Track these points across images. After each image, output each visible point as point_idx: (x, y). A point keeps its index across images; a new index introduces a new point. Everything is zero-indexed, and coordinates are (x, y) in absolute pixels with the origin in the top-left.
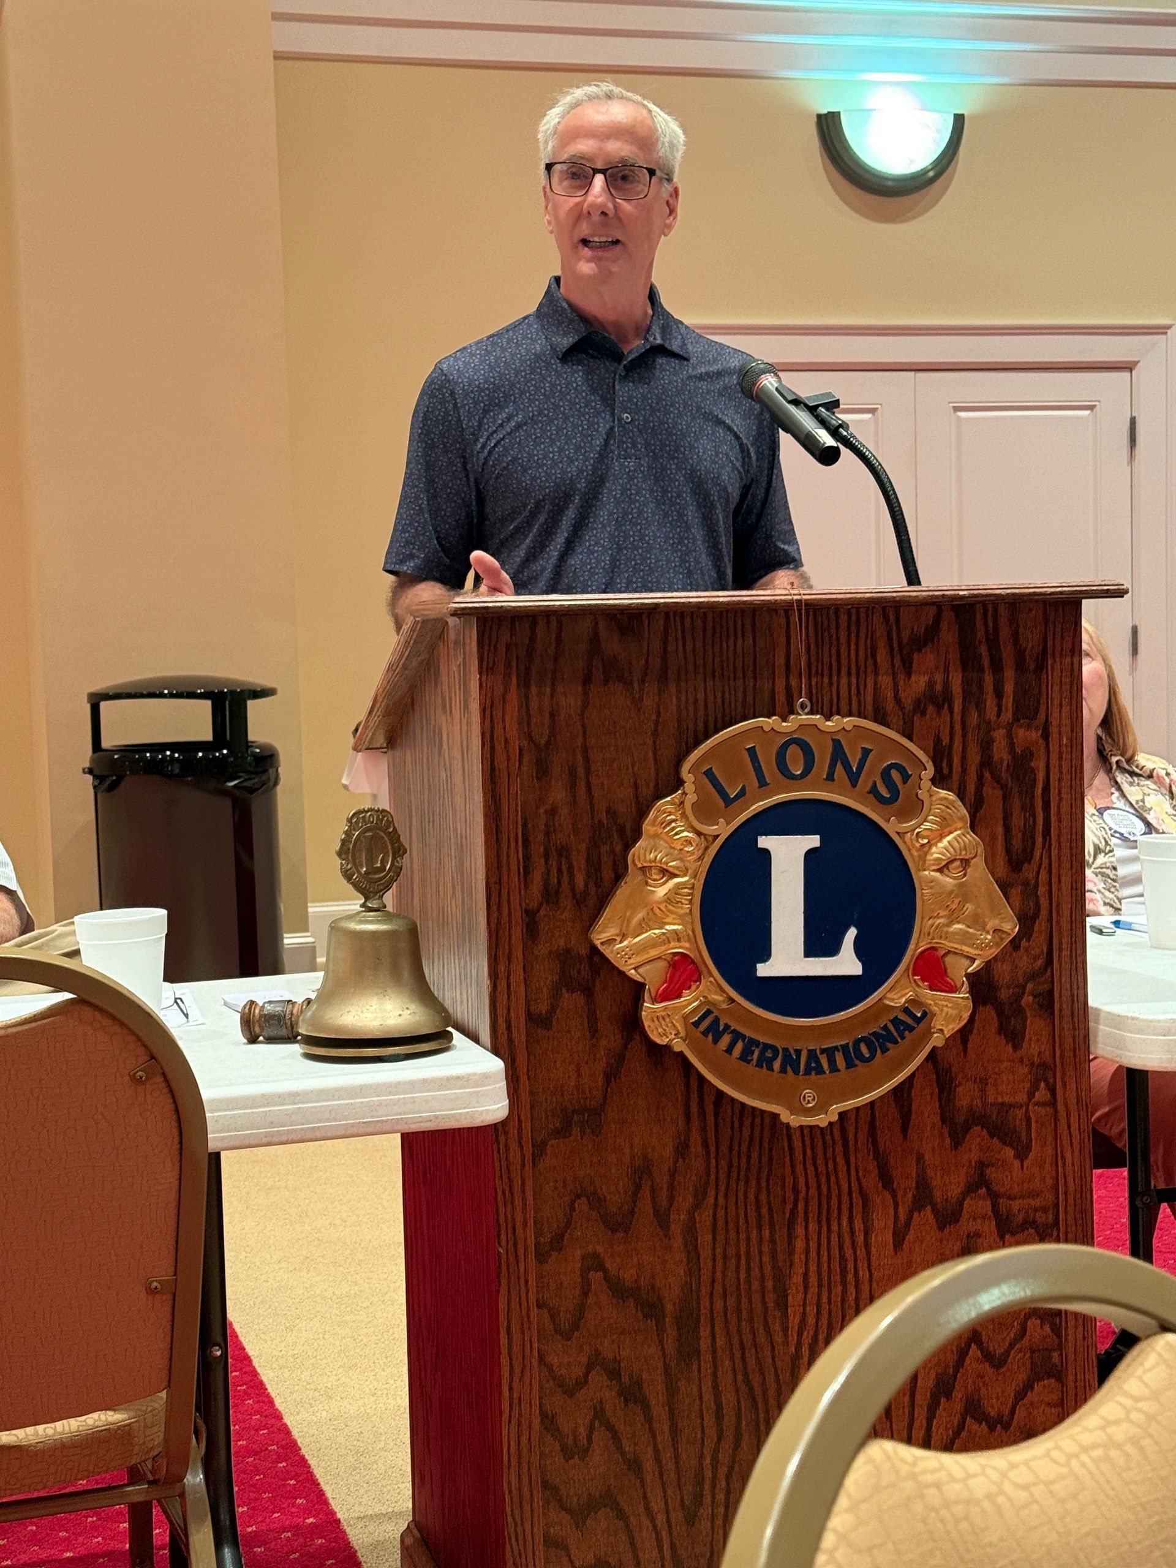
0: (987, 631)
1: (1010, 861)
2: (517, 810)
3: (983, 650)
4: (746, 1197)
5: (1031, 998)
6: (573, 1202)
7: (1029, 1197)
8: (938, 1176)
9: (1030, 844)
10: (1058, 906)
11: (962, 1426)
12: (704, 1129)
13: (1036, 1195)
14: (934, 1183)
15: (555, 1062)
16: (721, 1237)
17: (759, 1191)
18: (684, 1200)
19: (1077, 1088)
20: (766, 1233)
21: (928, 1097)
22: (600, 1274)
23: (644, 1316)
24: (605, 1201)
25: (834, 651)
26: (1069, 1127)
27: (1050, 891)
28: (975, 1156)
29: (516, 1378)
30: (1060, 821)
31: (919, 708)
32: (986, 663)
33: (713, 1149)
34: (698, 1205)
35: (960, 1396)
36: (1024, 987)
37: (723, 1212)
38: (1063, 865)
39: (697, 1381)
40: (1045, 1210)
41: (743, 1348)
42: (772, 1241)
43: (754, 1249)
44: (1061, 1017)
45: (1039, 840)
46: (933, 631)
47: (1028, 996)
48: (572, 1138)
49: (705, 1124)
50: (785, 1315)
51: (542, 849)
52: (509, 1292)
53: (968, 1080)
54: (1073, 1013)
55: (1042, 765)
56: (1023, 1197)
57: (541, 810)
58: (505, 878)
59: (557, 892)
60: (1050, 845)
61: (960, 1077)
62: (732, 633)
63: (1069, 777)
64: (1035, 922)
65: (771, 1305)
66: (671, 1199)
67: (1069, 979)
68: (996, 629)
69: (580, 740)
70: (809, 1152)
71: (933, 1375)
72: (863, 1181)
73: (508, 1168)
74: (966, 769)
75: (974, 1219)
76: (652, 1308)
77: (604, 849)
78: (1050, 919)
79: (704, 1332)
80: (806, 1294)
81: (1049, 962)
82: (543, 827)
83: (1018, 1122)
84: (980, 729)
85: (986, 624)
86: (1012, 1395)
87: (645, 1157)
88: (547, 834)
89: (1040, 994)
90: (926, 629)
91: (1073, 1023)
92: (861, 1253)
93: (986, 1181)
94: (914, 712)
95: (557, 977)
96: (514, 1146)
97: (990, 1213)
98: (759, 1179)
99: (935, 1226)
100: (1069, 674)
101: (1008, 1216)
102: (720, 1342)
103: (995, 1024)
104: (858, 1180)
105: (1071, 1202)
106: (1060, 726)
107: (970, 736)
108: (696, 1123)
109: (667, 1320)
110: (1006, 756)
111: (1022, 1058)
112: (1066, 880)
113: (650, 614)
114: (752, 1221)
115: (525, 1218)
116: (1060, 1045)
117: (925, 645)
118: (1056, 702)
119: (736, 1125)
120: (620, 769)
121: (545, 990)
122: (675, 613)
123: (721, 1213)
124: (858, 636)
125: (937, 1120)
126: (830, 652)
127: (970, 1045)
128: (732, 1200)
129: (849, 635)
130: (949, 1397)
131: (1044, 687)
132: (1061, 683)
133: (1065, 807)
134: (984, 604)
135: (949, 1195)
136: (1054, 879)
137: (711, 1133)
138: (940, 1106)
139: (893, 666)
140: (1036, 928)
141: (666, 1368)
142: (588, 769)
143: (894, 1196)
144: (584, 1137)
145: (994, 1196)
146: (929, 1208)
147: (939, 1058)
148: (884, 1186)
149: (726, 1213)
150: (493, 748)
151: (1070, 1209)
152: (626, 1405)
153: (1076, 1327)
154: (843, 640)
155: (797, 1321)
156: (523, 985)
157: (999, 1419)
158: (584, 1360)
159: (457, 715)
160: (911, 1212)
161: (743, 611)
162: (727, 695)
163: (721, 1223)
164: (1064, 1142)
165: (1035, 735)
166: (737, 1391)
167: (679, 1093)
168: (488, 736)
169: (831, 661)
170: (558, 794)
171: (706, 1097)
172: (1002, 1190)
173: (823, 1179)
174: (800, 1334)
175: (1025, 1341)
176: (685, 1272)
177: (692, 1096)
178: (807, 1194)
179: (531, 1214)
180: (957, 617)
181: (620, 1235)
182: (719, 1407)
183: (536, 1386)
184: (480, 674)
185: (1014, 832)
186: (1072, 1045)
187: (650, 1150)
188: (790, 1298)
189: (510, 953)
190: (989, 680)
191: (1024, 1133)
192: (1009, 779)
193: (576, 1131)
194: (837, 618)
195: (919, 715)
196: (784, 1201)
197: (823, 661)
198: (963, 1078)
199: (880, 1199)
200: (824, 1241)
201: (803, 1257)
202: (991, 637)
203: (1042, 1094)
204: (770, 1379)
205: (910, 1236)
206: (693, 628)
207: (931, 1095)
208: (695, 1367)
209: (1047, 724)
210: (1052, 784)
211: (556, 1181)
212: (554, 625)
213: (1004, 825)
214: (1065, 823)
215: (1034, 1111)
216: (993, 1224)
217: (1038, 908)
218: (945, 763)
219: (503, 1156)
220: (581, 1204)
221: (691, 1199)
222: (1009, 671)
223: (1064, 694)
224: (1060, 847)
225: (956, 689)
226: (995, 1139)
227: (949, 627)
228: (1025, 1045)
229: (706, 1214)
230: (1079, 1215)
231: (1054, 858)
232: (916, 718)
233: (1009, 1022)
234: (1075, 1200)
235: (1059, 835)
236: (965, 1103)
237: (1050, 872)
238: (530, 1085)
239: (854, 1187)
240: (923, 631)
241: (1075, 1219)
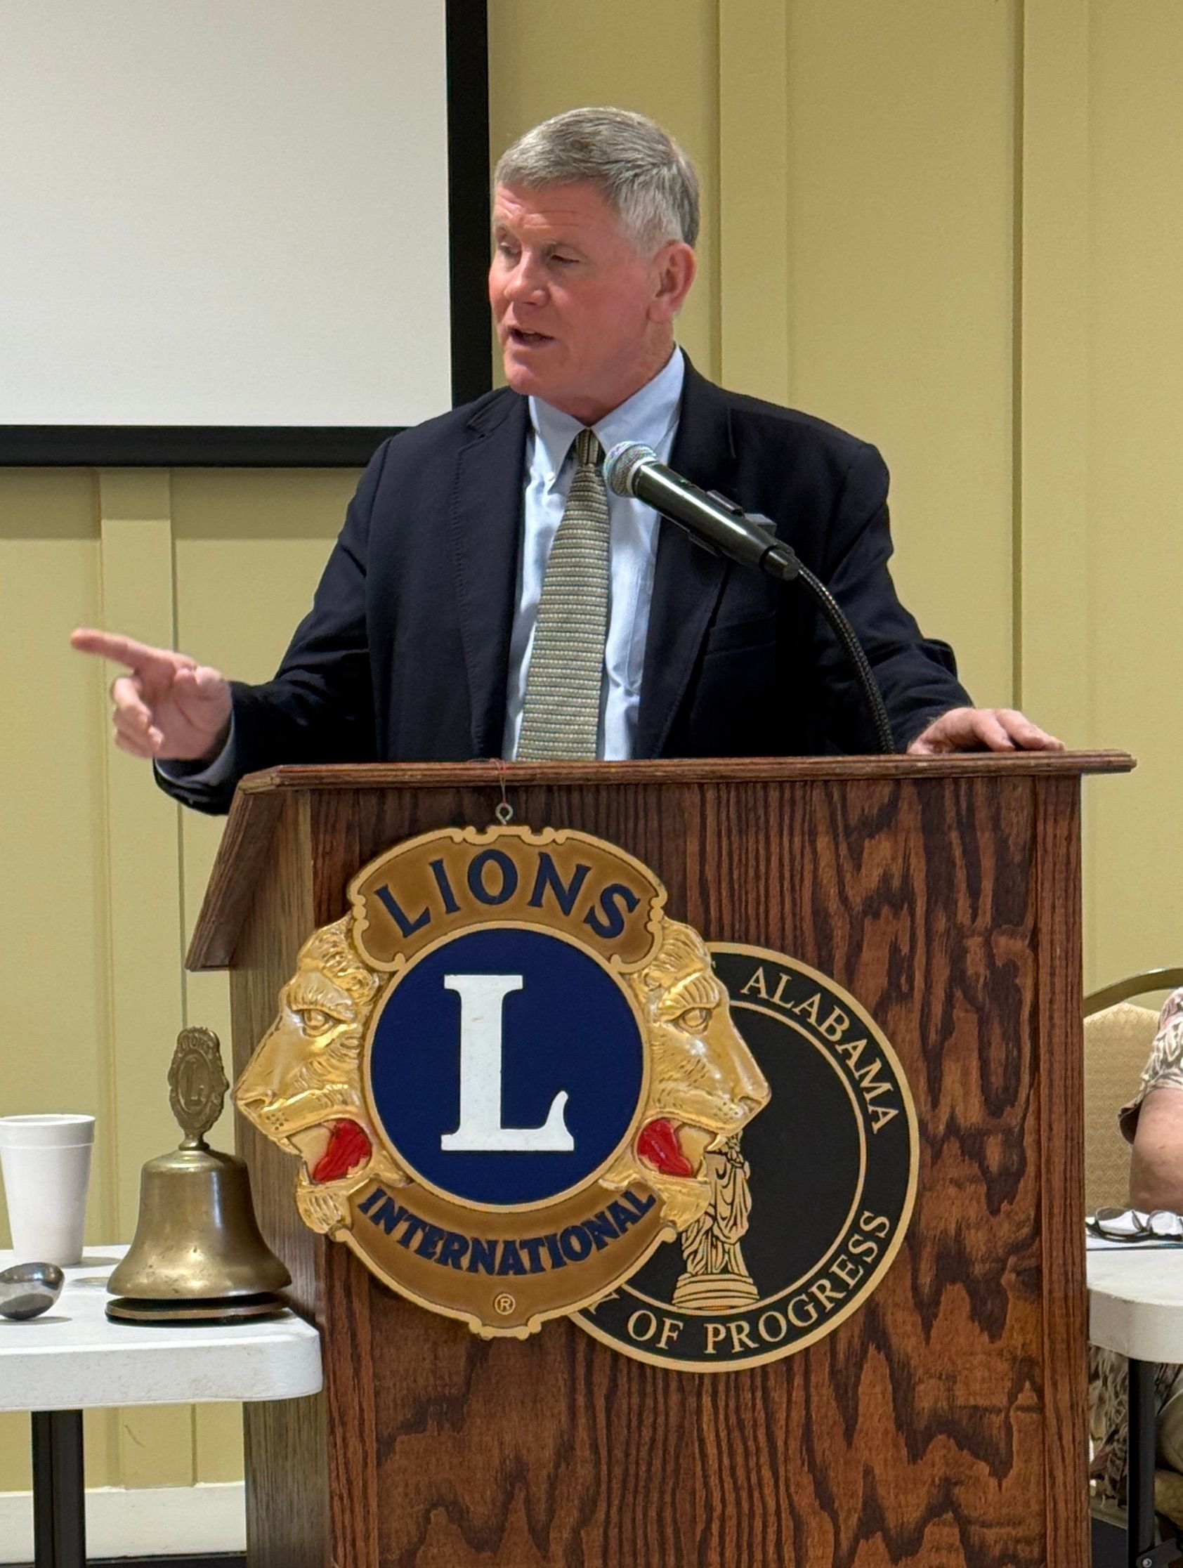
0: (958, 813)
1: (988, 1103)
3: (954, 836)
4: (645, 1515)
5: (1013, 1276)
6: (428, 1512)
7: (1008, 1525)
8: (892, 1497)
9: (1013, 1081)
10: (1048, 1160)
12: (593, 1427)
13: (1016, 1522)
14: (886, 1503)
15: (406, 1339)
16: (613, 1562)
17: (662, 1506)
18: (568, 1515)
19: (1071, 1390)
20: (671, 1560)
21: (880, 1396)
24: (468, 1512)
25: (762, 837)
26: (1060, 1438)
27: (1039, 1142)
28: (939, 1471)
30: (1051, 1053)
31: (871, 908)
32: (957, 852)
33: (604, 1452)
34: (584, 1522)
36: (1004, 1262)
37: (616, 1530)
38: (1055, 1109)
40: (1028, 1541)
44: (1052, 1301)
45: (1026, 1078)
46: (890, 811)
47: (1010, 1272)
48: (427, 1433)
49: (594, 1421)
53: (931, 1377)
54: (1066, 1295)
55: (1029, 982)
56: (1000, 1524)
60: (1039, 1084)
61: (920, 1371)
62: (631, 811)
63: (1063, 998)
64: (1019, 1180)
66: (551, 1513)
67: (1061, 1254)
68: (971, 809)
70: (726, 1461)
72: (796, 1498)
73: (347, 1468)
74: (931, 987)
78: (1038, 1176)
81: (1037, 1231)
83: (995, 1432)
84: (949, 936)
85: (957, 803)
87: (518, 1459)
89: (1025, 1271)
90: (880, 810)
91: (1066, 1306)
93: (952, 1503)
94: (865, 914)
96: (353, 1442)
97: (958, 1543)
98: (662, 1493)
99: (887, 1557)
100: (1064, 868)
101: (981, 1548)
103: (967, 1307)
104: (789, 1496)
105: (1062, 1532)
106: (1052, 932)
107: (936, 944)
108: (583, 1420)
110: (982, 970)
111: (1002, 1350)
112: (1059, 1128)
114: (654, 1545)
115: (368, 1529)
116: (1049, 1335)
117: (879, 829)
118: (1047, 905)
119: (634, 1423)
123: (614, 1532)
124: (792, 819)
125: (892, 1426)
126: (757, 837)
127: (934, 1333)
128: (628, 1516)
129: (782, 817)
131: (1032, 885)
132: (1054, 878)
133: (1058, 1036)
134: (956, 781)
135: (905, 1520)
136: (1044, 1126)
137: (602, 1433)
138: (895, 1407)
139: (838, 855)
140: (1021, 1187)
143: (835, 1519)
144: (443, 1433)
145: (964, 1523)
146: (879, 1534)
147: (894, 1348)
148: (822, 1507)
149: (621, 1532)
151: (1061, 1541)
154: (773, 821)
160: (856, 1541)
161: (646, 787)
163: (613, 1544)
164: (1054, 1457)
165: (1020, 945)
167: (561, 1382)
169: (757, 850)
171: (596, 1389)
172: (974, 1515)
173: (744, 1494)
177: (578, 1387)
178: (724, 1512)
180: (919, 794)
181: (487, 1554)
184: (315, 860)
185: (993, 1066)
186: (1065, 1336)
187: (525, 1452)
190: (961, 876)
191: (1002, 1445)
192: (987, 1001)
193: (431, 1424)
195: (870, 917)
196: (694, 1520)
197: (747, 849)
198: (925, 1373)
199: (818, 1526)
202: (964, 820)
203: (1026, 1396)
207: (883, 1393)
209: (1035, 932)
210: (1041, 1007)
211: (406, 1485)
212: (407, 798)
213: (980, 1058)
214: (1059, 1057)
215: (1017, 1417)
216: (962, 1556)
217: (1023, 1160)
218: (904, 978)
219: (340, 1452)
220: (438, 1516)
221: (576, 1514)
222: (987, 863)
223: (1058, 894)
224: (1051, 1086)
225: (919, 884)
226: (965, 1451)
227: (910, 808)
228: (1005, 1334)
229: (596, 1532)
230: (1071, 1550)
231: (1044, 1099)
232: (867, 922)
233: (985, 1305)
234: (1067, 1530)
235: (1050, 1071)
236: (926, 1405)
237: (1038, 1118)
238: (374, 1367)
239: (784, 1505)
240: (875, 811)
241: (1067, 1554)
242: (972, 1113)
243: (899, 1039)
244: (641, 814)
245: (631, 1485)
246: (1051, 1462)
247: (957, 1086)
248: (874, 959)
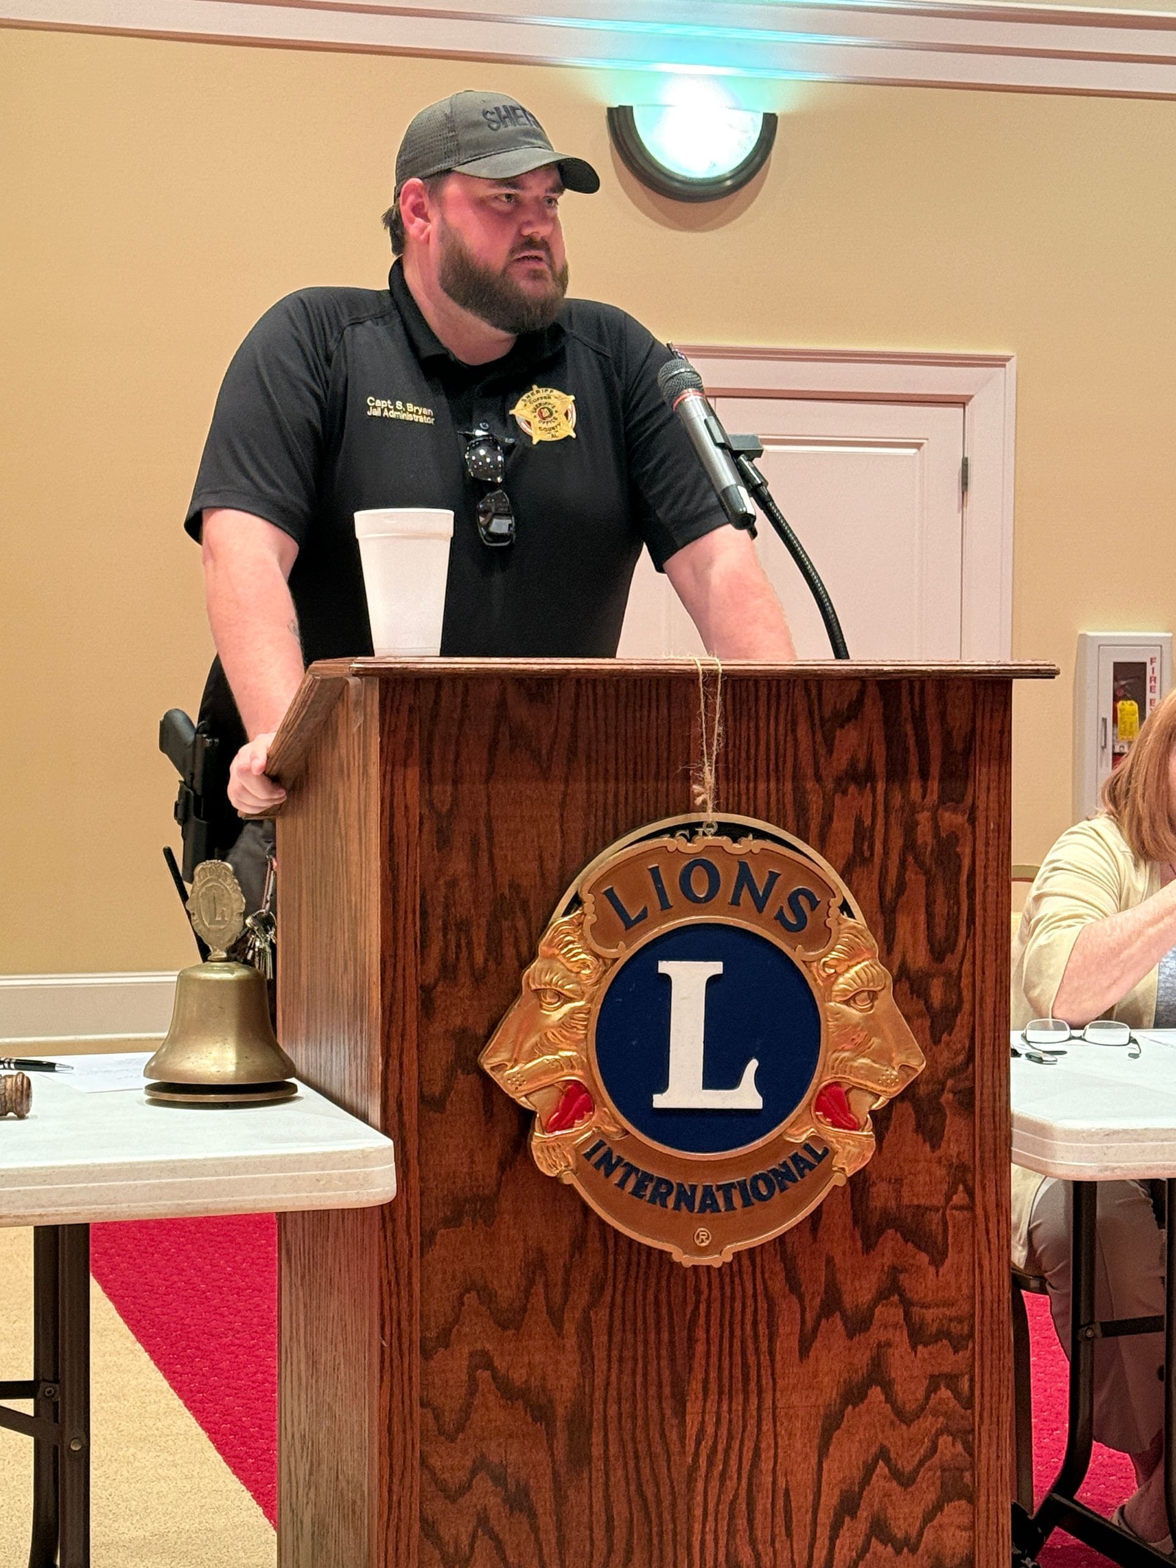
0: (912, 709)
1: (932, 951)
2: (415, 881)
3: (909, 728)
4: (645, 1298)
5: (951, 1096)
6: (462, 1295)
7: (943, 1306)
8: (849, 1282)
9: (953, 933)
10: (982, 998)
11: (866, 1548)
13: (950, 1304)
14: (844, 1288)
15: (448, 1147)
16: (617, 1339)
17: (658, 1292)
18: (581, 1298)
19: (996, 1193)
20: (665, 1336)
22: (487, 1374)
23: (533, 1420)
24: (496, 1296)
25: (752, 724)
26: (988, 1233)
27: (973, 984)
28: (888, 1260)
29: (396, 1480)
30: (985, 910)
31: (840, 786)
33: (611, 1244)
34: (593, 1304)
35: (865, 1514)
36: (943, 1084)
37: (620, 1311)
38: (987, 956)
39: (587, 1491)
40: (960, 1320)
41: (637, 1457)
42: (672, 1343)
43: (652, 1352)
44: (982, 1116)
45: (963, 931)
46: (857, 707)
47: (948, 1093)
48: (463, 1228)
50: (683, 1423)
51: (440, 922)
52: (391, 1389)
53: (882, 1180)
54: (994, 1112)
55: (968, 850)
56: (937, 1306)
57: (441, 882)
58: (400, 952)
59: (455, 968)
60: (974, 934)
61: (874, 1176)
62: (646, 702)
63: (996, 864)
64: (957, 1015)
65: (668, 1412)
66: (566, 1295)
67: (990, 1077)
68: (923, 707)
69: (483, 810)
71: (837, 1492)
72: (769, 1283)
73: (395, 1257)
74: (887, 853)
75: (886, 1327)
76: (542, 1413)
77: (506, 924)
78: (973, 1013)
79: (597, 1438)
80: (705, 1400)
81: (971, 1058)
82: (442, 899)
83: (934, 1227)
84: (903, 811)
85: (912, 701)
86: (920, 1516)
88: (447, 907)
89: (960, 1092)
90: (850, 705)
91: (994, 1122)
92: (765, 1359)
93: (899, 1288)
94: (835, 790)
95: (452, 1057)
96: (402, 1236)
97: (902, 1322)
99: (844, 1333)
100: (998, 756)
101: (920, 1328)
102: (613, 1450)
103: (912, 1123)
104: (764, 1281)
105: (987, 1312)
106: (987, 810)
107: (893, 817)
109: (558, 1424)
110: (929, 839)
111: (940, 1158)
112: (990, 973)
113: (560, 681)
114: (651, 1321)
115: (411, 1310)
116: (980, 1145)
117: (849, 719)
118: (984, 785)
120: (524, 841)
121: (439, 1072)
122: (587, 681)
123: (618, 1313)
124: (778, 709)
125: (849, 1221)
127: (884, 1145)
128: (630, 1299)
129: (769, 708)
130: (853, 1516)
131: (971, 769)
132: (989, 765)
133: (991, 897)
134: (911, 682)
135: (860, 1301)
136: (978, 971)
138: (853, 1206)
139: (814, 742)
140: (958, 1022)
141: (555, 1474)
142: (490, 839)
143: (801, 1300)
144: (476, 1228)
145: (907, 1304)
146: (838, 1314)
148: (791, 1290)
149: (623, 1313)
150: (392, 816)
151: (987, 1320)
152: (511, 1513)
153: (989, 1445)
154: (762, 712)
155: (695, 1430)
156: (416, 1064)
157: (906, 1541)
158: (469, 1464)
159: (355, 779)
160: (819, 1318)
161: (658, 681)
162: (639, 767)
163: (617, 1323)
164: (982, 1249)
165: (960, 819)
166: (629, 1502)
168: (387, 801)
170: (459, 865)
172: (916, 1298)
173: (727, 1279)
174: (698, 1444)
175: (936, 1459)
176: (578, 1373)
178: (710, 1295)
179: (417, 1307)
180: (882, 693)
181: (511, 1332)
182: (610, 1520)
183: (416, 1490)
184: (381, 737)
185: (937, 920)
186: (992, 1147)
187: (545, 1244)
188: (688, 1405)
189: (404, 1029)
190: (914, 760)
192: (933, 865)
193: (466, 1219)
194: (757, 691)
195: (839, 793)
196: (685, 1301)
198: (877, 1177)
199: (787, 1307)
200: (726, 1345)
201: (703, 1362)
202: (917, 715)
203: (960, 1198)
204: (665, 1490)
205: (817, 1344)
206: (605, 695)
208: (585, 1475)
209: (973, 808)
210: (977, 872)
211: (444, 1273)
212: (460, 689)
213: (927, 912)
214: (991, 912)
215: (952, 1215)
216: (905, 1333)
217: (960, 1001)
218: (866, 844)
219: (390, 1244)
220: (471, 1298)
221: (586, 1296)
222: (936, 751)
223: (992, 777)
224: (985, 937)
225: (880, 767)
226: (909, 1244)
227: (874, 704)
228: (944, 1145)
229: (603, 1312)
230: (995, 1327)
231: (978, 949)
232: (837, 797)
233: (927, 1120)
234: (992, 1311)
235: (984, 926)
236: (879, 1204)
237: (974, 963)
238: (421, 1171)
239: (760, 1288)
240: (846, 706)
241: (992, 1330)
242: (920, 959)
243: (861, 895)
244: (654, 705)
245: (633, 1273)
246: (979, 1253)
247: (908, 936)
248: (844, 827)
